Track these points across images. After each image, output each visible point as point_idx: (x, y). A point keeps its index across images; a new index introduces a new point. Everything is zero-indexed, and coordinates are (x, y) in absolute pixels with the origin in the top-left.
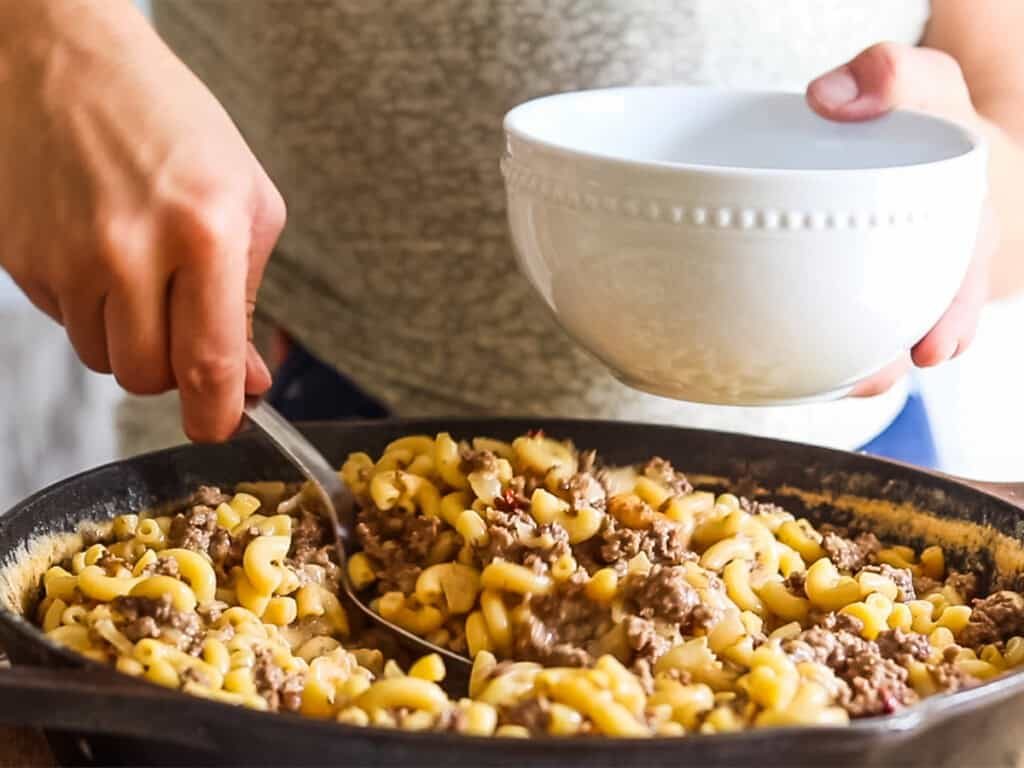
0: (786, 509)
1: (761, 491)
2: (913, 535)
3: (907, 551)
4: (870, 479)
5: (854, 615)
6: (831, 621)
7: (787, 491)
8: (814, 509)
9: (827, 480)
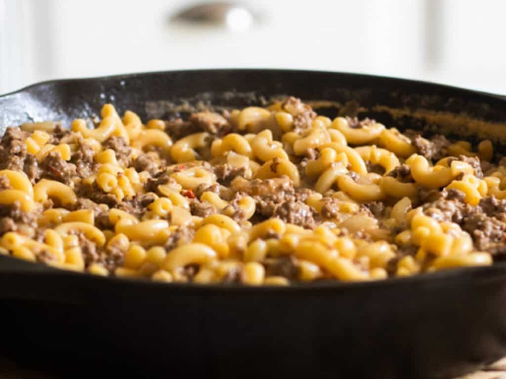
0: (378, 121)
1: (362, 109)
2: (470, 133)
3: (467, 144)
4: (435, 99)
5: (459, 189)
6: (445, 194)
7: (380, 108)
8: (399, 119)
9: (406, 100)
